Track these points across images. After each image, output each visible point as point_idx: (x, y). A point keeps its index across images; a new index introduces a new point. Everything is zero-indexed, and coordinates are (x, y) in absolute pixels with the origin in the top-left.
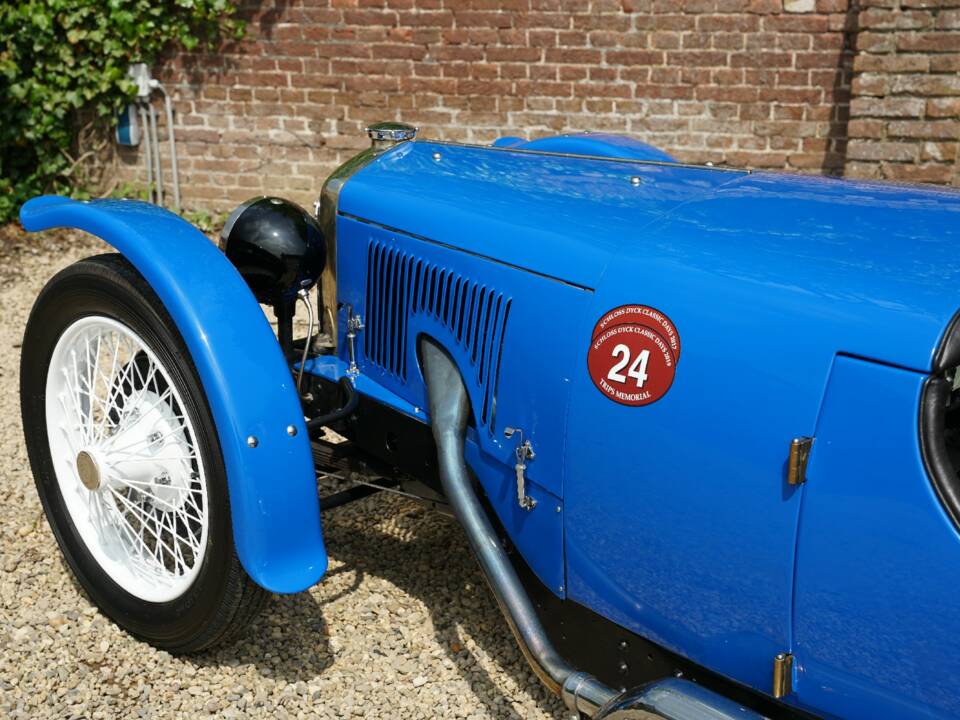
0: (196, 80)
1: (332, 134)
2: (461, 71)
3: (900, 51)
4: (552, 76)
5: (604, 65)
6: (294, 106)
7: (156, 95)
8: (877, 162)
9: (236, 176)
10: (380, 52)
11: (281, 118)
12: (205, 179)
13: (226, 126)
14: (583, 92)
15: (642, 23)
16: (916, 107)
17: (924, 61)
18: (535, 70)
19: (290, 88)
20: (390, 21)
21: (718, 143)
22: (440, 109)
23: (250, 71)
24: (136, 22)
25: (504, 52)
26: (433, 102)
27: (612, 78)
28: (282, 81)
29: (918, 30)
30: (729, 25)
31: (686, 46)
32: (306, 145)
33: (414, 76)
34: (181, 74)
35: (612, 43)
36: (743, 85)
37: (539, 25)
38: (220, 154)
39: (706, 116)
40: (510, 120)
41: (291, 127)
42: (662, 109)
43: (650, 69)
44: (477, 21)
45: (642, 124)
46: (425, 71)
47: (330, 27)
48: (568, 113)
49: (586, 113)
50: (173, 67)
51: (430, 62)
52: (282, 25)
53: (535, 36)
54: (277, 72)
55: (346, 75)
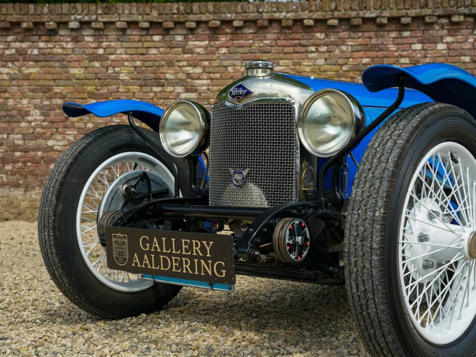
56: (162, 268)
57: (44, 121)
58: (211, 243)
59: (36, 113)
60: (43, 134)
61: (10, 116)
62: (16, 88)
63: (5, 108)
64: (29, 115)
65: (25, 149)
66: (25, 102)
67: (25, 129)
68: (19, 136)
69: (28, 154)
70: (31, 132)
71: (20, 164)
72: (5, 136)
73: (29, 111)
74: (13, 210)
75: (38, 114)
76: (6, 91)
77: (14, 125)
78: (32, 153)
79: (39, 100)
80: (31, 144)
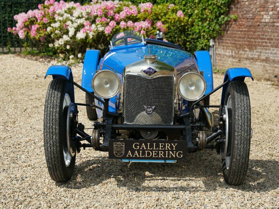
0: (219, 43)
1: (233, 54)
2: (249, 41)
4: (260, 43)
5: (266, 41)
6: (229, 48)
7: (213, 46)
9: (222, 62)
10: (240, 37)
11: (228, 51)
12: (219, 63)
13: (221, 52)
14: (264, 46)
15: (271, 31)
18: (258, 41)
19: (229, 45)
20: (241, 31)
22: (246, 49)
23: (224, 41)
24: (209, 31)
25: (254, 37)
26: (245, 48)
27: (267, 43)
28: (228, 43)
31: (277, 37)
32: (230, 56)
33: (243, 42)
34: (217, 41)
35: (267, 36)
37: (258, 32)
38: (221, 58)
40: (255, 52)
41: (229, 52)
42: (274, 50)
43: (272, 41)
44: (251, 31)
45: (271, 53)
46: (245, 41)
47: (234, 32)
48: (262, 51)
49: (264, 51)
50: (216, 40)
51: (245, 40)
52: (229, 32)
53: (258, 34)
54: (228, 41)
55: (235, 42)
56: (146, 156)
58: (176, 144)
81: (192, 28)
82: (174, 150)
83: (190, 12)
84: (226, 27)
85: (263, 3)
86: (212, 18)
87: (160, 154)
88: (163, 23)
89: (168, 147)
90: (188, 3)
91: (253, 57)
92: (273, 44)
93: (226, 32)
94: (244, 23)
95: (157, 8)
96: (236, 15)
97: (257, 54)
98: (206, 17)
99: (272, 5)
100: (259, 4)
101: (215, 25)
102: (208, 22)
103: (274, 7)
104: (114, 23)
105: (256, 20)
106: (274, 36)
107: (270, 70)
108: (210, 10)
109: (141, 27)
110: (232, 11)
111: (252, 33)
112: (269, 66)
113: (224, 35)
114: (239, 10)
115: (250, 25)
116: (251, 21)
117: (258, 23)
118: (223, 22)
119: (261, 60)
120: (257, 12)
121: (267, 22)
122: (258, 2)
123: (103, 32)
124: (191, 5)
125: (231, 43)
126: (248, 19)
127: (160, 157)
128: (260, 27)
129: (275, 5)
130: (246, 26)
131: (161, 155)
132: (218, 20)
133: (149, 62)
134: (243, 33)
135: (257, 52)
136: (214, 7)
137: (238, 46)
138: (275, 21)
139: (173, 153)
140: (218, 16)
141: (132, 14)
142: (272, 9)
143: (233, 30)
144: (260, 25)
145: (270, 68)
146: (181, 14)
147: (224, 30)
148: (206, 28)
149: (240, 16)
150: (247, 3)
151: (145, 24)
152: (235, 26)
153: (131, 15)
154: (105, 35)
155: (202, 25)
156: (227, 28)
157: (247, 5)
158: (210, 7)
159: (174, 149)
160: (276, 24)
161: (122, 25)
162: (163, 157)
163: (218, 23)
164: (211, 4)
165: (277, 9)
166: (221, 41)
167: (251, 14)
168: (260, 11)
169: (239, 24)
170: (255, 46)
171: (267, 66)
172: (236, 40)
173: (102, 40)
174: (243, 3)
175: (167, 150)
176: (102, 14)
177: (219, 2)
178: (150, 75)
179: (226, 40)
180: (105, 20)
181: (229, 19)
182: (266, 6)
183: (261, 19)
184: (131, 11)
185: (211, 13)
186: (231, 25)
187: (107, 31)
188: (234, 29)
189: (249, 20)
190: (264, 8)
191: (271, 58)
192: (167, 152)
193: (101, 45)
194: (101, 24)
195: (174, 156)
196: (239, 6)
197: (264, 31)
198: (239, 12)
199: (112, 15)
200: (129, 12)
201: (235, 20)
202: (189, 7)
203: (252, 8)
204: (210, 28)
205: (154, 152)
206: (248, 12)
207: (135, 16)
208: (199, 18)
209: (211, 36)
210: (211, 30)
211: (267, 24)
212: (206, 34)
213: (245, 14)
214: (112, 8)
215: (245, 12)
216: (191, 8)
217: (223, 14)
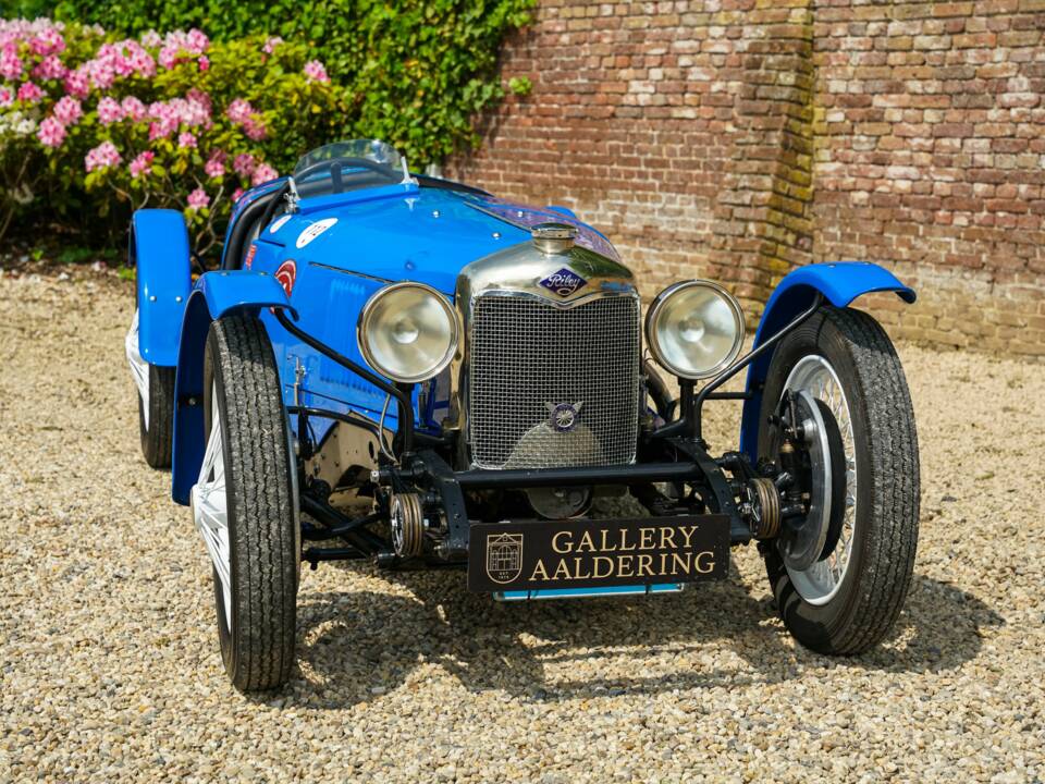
2: (576, 172)
3: (749, 159)
4: (619, 176)
5: (643, 168)
8: (724, 235)
10: (542, 157)
14: (636, 187)
15: (660, 136)
16: (747, 198)
17: (755, 165)
18: (612, 170)
19: (502, 183)
20: (547, 136)
21: (698, 227)
23: (484, 171)
24: (425, 136)
25: (597, 158)
26: (563, 193)
27: (647, 178)
28: (496, 177)
29: (758, 144)
30: (699, 140)
31: (681, 155)
33: (557, 175)
35: (646, 153)
36: (709, 184)
37: (611, 139)
39: (692, 206)
40: (601, 207)
42: (672, 200)
43: (665, 171)
44: (584, 136)
45: (663, 211)
46: (562, 171)
47: (519, 140)
48: (628, 203)
49: (636, 203)
50: (451, 167)
51: (564, 165)
52: (498, 139)
53: (611, 147)
54: (496, 171)
55: (526, 174)
56: (596, 575)
57: (1037, 106)
59: (1021, 85)
60: (1034, 138)
61: (968, 92)
62: (984, 19)
63: (958, 74)
64: (1006, 91)
65: (994, 175)
66: (999, 54)
67: (997, 125)
68: (985, 143)
69: (1000, 188)
70: (1008, 132)
71: (985, 213)
72: (957, 143)
73: (1007, 79)
74: (968, 327)
75: (1025, 86)
76: (963, 31)
77: (976, 115)
78: (1008, 187)
79: (1027, 50)
80: (1008, 162)
81: (358, 125)
82: (688, 550)
83: (346, 66)
84: (487, 121)
85: (626, 38)
86: (434, 87)
87: (641, 566)
88: (255, 105)
89: (669, 539)
90: (335, 33)
91: (597, 225)
92: (669, 180)
93: (487, 138)
94: (555, 106)
95: (229, 51)
96: (525, 80)
97: (610, 214)
98: (410, 86)
99: (658, 46)
100: (612, 43)
101: (449, 115)
102: (418, 104)
103: (668, 53)
104: (73, 107)
105: (600, 97)
106: (672, 153)
107: (661, 268)
108: (426, 59)
109: (176, 123)
110: (510, 64)
111: (588, 141)
112: (657, 257)
113: (479, 148)
114: (535, 63)
115: (580, 114)
116: (585, 100)
117: (611, 108)
118: (478, 105)
119: (624, 235)
120: (603, 69)
121: (642, 103)
122: (606, 35)
123: (30, 139)
124: (349, 40)
125: (507, 178)
126: (571, 93)
127: (640, 574)
128: (619, 121)
129: (669, 48)
130: (563, 118)
131: (644, 569)
132: (459, 96)
133: (549, 251)
134: (553, 141)
135: (611, 207)
136: (442, 49)
137: (537, 189)
138: (671, 100)
139: (684, 559)
140: (458, 81)
141: (134, 71)
142: (658, 60)
143: (512, 133)
144: (619, 112)
145: (662, 262)
146: (319, 74)
147: (481, 132)
148: (413, 123)
149: (541, 81)
150: (565, 39)
151: (191, 111)
152: (523, 117)
153: (130, 75)
154: (42, 150)
155: (393, 112)
156: (493, 125)
157: (564, 45)
158: (425, 51)
159: (688, 545)
160: (676, 113)
161: (106, 111)
162: (651, 573)
163: (458, 108)
164: (430, 38)
165: (677, 61)
166: (470, 169)
167: (583, 75)
168: (614, 68)
169: (538, 109)
170: (604, 187)
171: (648, 254)
172: (527, 168)
173: (24, 168)
174: (550, 39)
175: (663, 551)
176: (19, 71)
177: (463, 33)
178: (565, 294)
179: (490, 166)
180: (35, 94)
181: (500, 94)
182: (636, 51)
183: (622, 94)
184: (132, 62)
185: (431, 70)
186: (508, 113)
187: (50, 134)
188: (520, 128)
189: (575, 97)
190: (630, 55)
191: (662, 228)
192: (664, 556)
193: (21, 191)
194: (21, 110)
195: (687, 570)
196: (534, 48)
197: (633, 135)
198: (534, 70)
199: (57, 76)
200: (120, 65)
201: (523, 98)
202: (339, 49)
203: (587, 57)
204: (429, 124)
205: (621, 558)
206: (569, 70)
207: (146, 81)
208: (383, 87)
209: (433, 152)
210: (431, 133)
211: (645, 110)
212: (413, 146)
213: (560, 76)
214: (54, 47)
215: (558, 69)
216: (345, 51)
217: (474, 75)
